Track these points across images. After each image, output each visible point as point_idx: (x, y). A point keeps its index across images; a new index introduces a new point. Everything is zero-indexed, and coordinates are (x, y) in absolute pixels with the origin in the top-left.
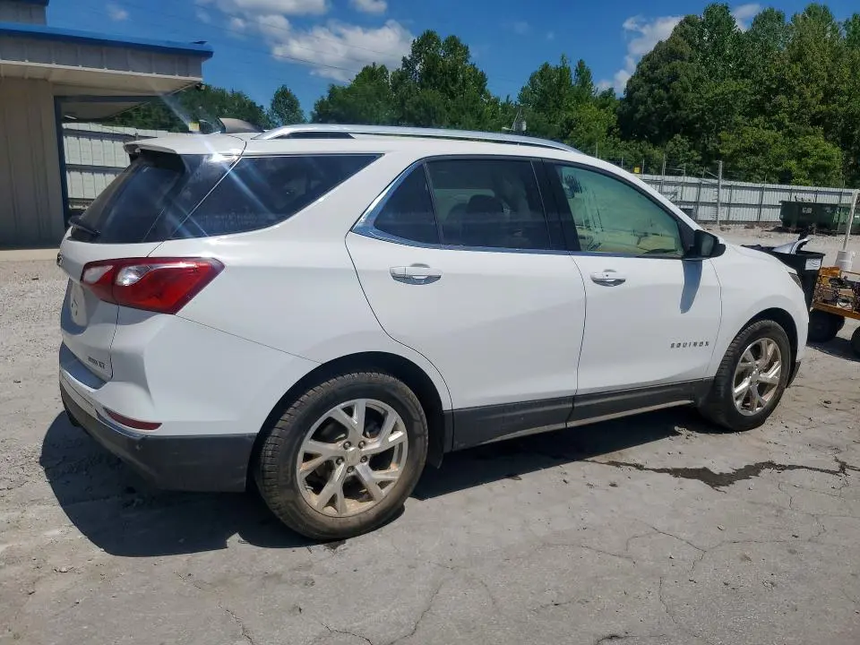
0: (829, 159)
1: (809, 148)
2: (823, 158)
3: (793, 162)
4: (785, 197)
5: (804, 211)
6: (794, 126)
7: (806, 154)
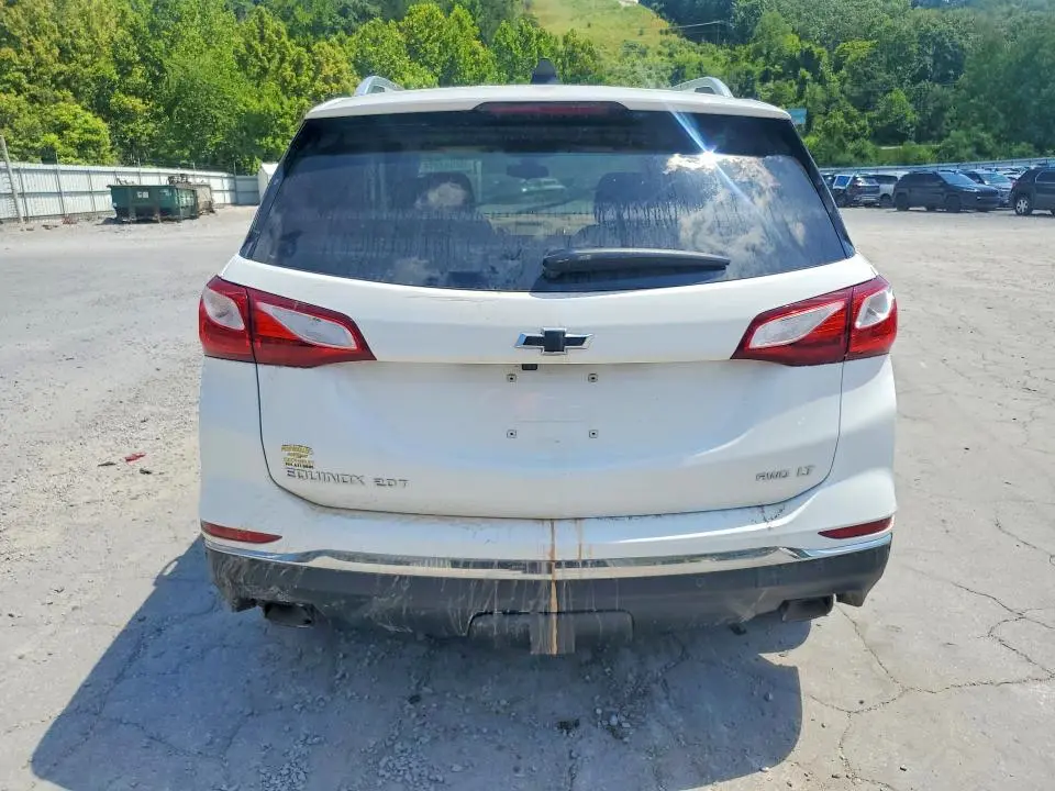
0: (95, 132)
1: (67, 118)
2: (86, 131)
3: (53, 137)
4: (111, 180)
5: (139, 196)
6: (35, 89)
7: (66, 126)
